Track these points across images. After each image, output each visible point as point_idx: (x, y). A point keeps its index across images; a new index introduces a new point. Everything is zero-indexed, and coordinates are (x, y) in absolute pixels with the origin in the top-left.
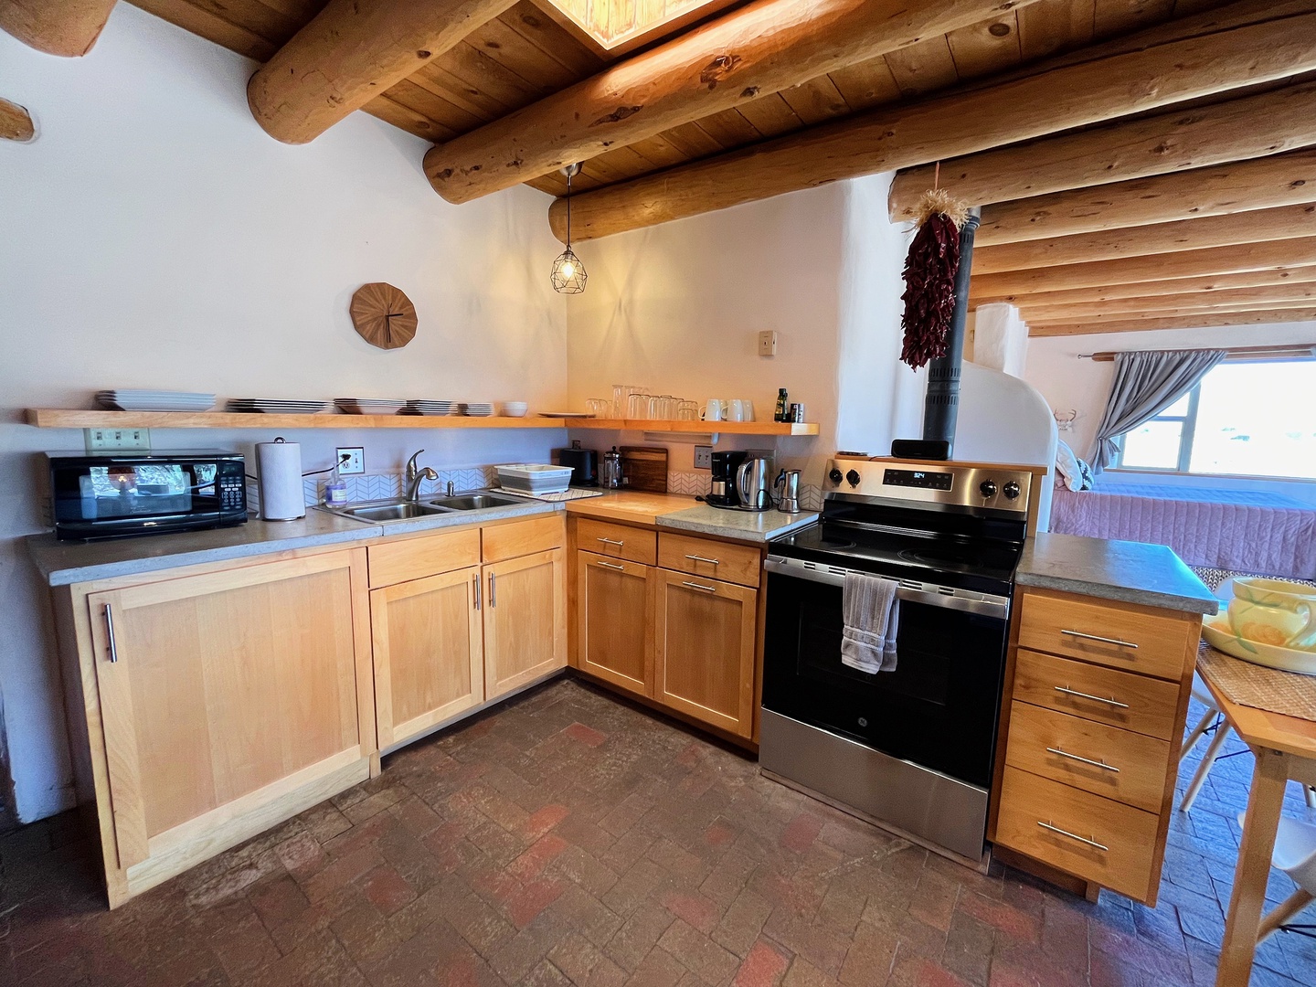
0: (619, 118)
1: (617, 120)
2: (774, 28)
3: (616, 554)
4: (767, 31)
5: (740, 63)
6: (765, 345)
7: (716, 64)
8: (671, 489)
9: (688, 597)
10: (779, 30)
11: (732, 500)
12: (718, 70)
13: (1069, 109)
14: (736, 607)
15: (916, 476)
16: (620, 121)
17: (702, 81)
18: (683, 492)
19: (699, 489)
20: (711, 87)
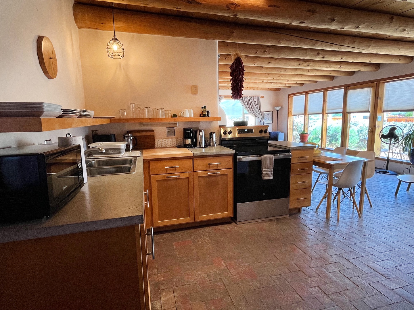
0: (191, 3)
1: (189, 3)
2: (251, 4)
3: (173, 172)
4: (249, 3)
5: (239, 8)
6: (194, 90)
7: (233, 4)
8: (156, 146)
9: (207, 179)
10: (252, 5)
11: (194, 145)
12: (232, 6)
13: (269, 42)
14: (225, 177)
15: (245, 130)
16: (190, 4)
17: (226, 7)
18: (170, 146)
19: (170, 144)
20: (228, 10)
